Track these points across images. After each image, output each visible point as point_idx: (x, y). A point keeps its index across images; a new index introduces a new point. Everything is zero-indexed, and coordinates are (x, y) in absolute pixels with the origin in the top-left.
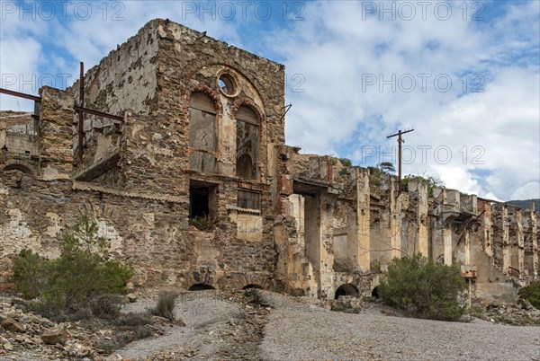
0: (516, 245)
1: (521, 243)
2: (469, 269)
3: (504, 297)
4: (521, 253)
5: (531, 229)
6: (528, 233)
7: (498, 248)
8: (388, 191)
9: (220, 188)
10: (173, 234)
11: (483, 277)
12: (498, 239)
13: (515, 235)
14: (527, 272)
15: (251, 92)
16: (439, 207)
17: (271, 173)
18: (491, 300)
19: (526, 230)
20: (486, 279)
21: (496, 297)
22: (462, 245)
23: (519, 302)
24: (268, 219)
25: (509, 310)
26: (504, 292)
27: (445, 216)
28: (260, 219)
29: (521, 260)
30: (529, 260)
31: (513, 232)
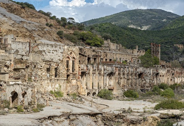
0: (125, 78)
1: (126, 78)
2: (112, 87)
3: (120, 94)
4: (126, 80)
5: (129, 72)
6: (128, 74)
7: (120, 79)
8: (95, 69)
9: (70, 75)
10: (65, 85)
11: (115, 89)
12: (120, 77)
13: (124, 75)
14: (127, 85)
15: (74, 55)
16: (106, 71)
17: (77, 71)
18: (117, 95)
19: (128, 73)
20: (116, 89)
21: (118, 94)
22: (111, 80)
23: (123, 96)
24: (77, 80)
25: (121, 97)
26: (120, 93)
27: (107, 73)
28: (75, 80)
29: (126, 82)
30: (128, 82)
31: (124, 74)
